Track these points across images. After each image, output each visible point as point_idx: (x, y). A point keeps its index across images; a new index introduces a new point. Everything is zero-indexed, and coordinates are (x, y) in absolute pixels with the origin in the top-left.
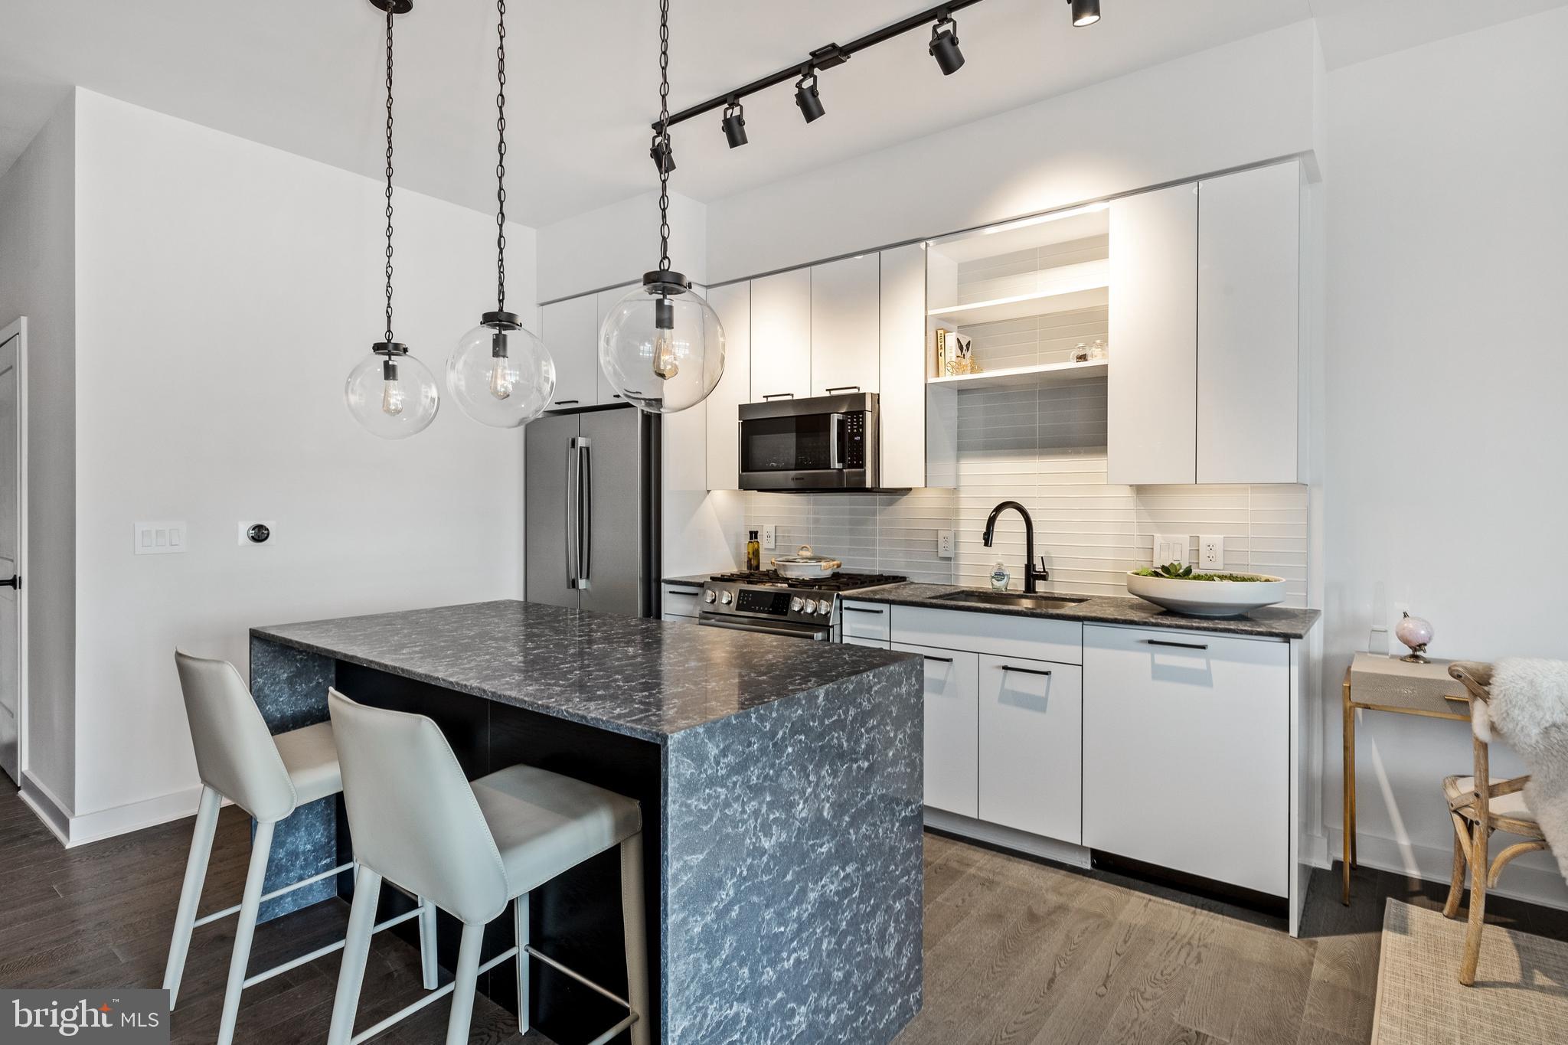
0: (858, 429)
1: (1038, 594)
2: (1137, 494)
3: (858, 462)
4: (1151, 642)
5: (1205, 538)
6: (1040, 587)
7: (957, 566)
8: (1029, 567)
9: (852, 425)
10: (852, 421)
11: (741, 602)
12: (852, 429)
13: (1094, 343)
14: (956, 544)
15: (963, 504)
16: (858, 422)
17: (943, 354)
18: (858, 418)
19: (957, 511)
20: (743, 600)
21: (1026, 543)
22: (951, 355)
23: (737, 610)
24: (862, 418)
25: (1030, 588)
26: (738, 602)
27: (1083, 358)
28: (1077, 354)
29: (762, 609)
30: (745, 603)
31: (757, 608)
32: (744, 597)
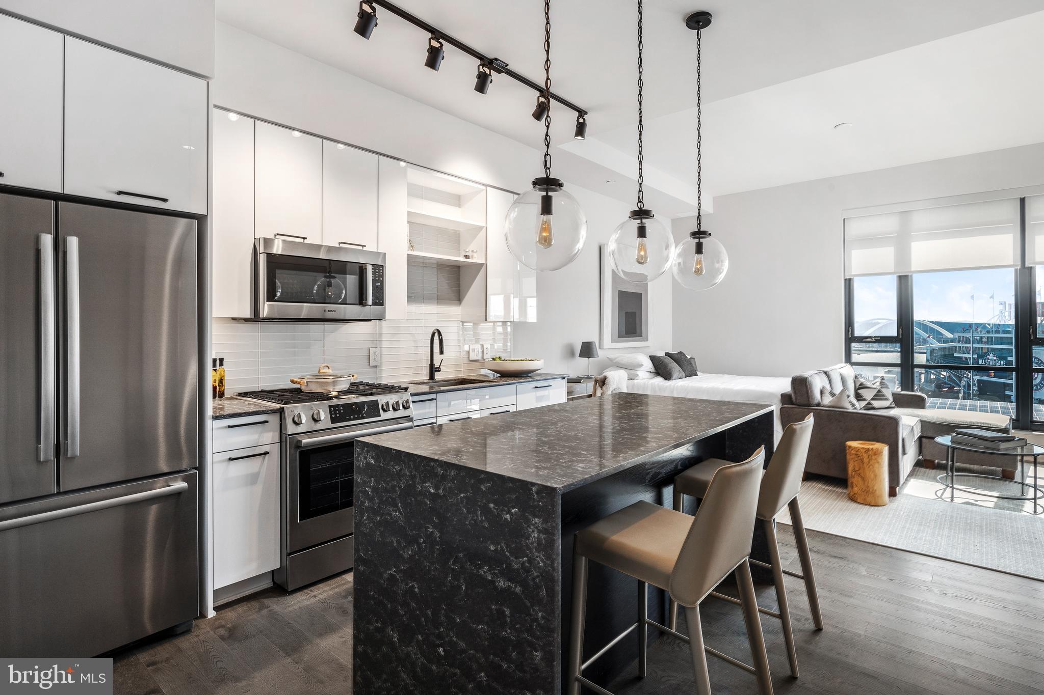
0: (379, 278)
1: (437, 379)
3: (379, 301)
6: (437, 375)
7: (380, 371)
8: (432, 365)
9: (375, 275)
10: (375, 272)
11: (333, 416)
12: (375, 277)
14: (382, 356)
15: (384, 331)
16: (379, 272)
18: (379, 270)
19: (381, 334)
20: (336, 414)
23: (332, 423)
24: (383, 270)
25: (432, 377)
26: (331, 417)
27: (467, 256)
28: (464, 253)
29: (356, 416)
30: (338, 415)
31: (352, 417)
32: (335, 411)
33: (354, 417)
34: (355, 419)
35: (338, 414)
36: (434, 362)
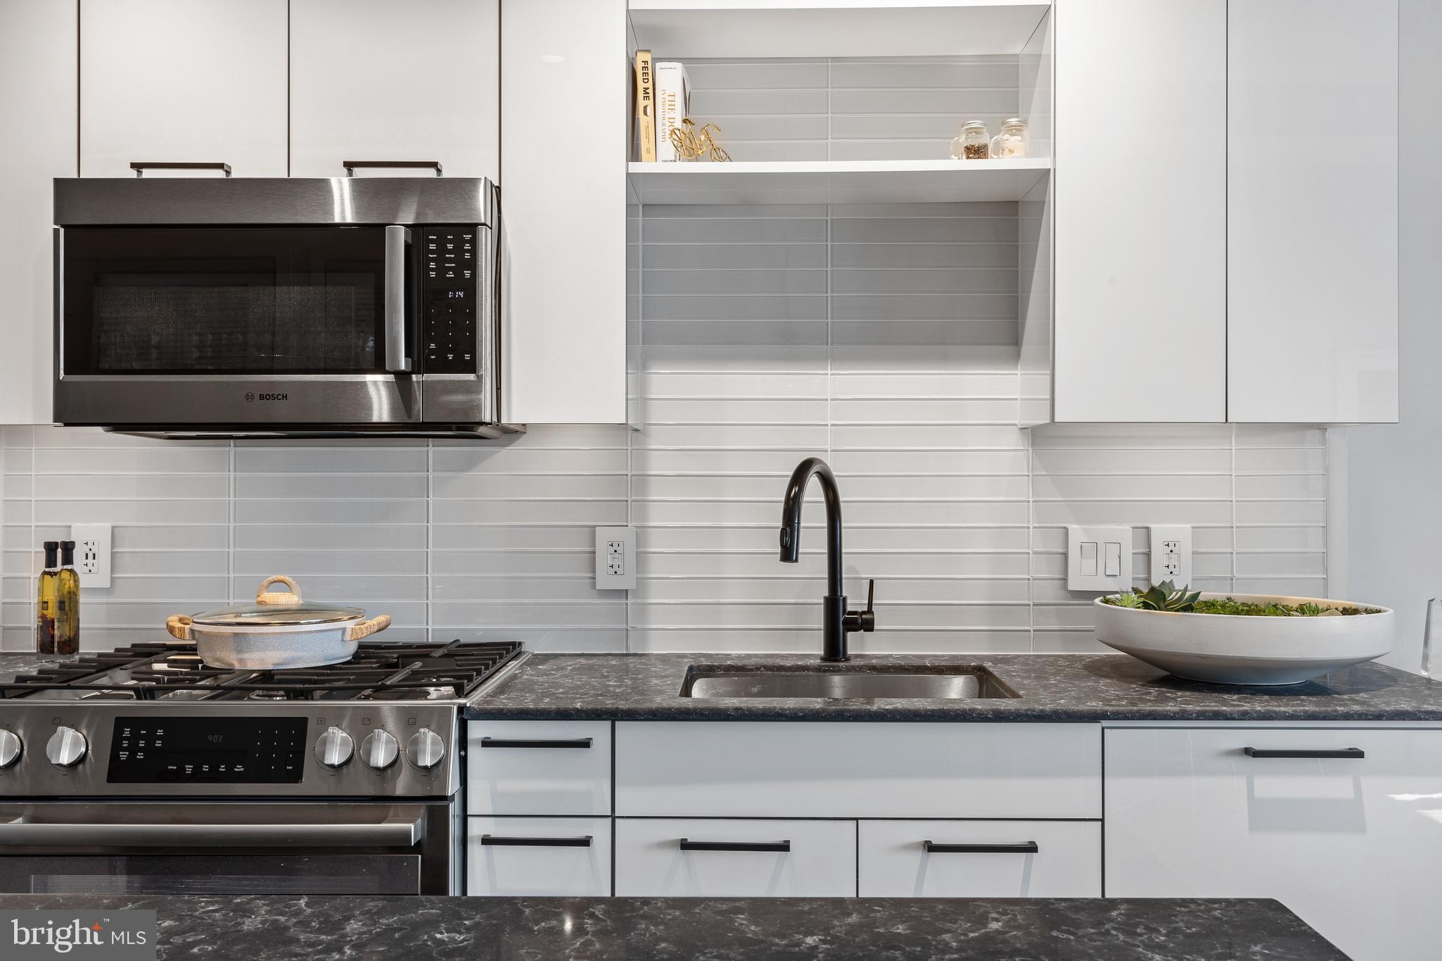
0: (458, 272)
1: (853, 663)
2: (1033, 445)
3: (458, 357)
4: (1250, 752)
5: (1161, 531)
6: (857, 643)
7: (643, 609)
8: (834, 602)
9: (441, 260)
10: (442, 250)
11: (124, 755)
12: (441, 271)
13: (1003, 123)
14: (641, 558)
15: (657, 466)
16: (459, 250)
17: (650, 110)
18: (459, 243)
19: (642, 480)
20: (133, 750)
21: (825, 550)
22: (672, 114)
23: (112, 778)
25: (834, 649)
26: (114, 757)
27: (976, 152)
28: (963, 140)
29: (206, 768)
30: (140, 756)
31: (189, 769)
32: (135, 737)
33: (214, 768)
34: (197, 777)
35: (141, 750)
36: (846, 590)
